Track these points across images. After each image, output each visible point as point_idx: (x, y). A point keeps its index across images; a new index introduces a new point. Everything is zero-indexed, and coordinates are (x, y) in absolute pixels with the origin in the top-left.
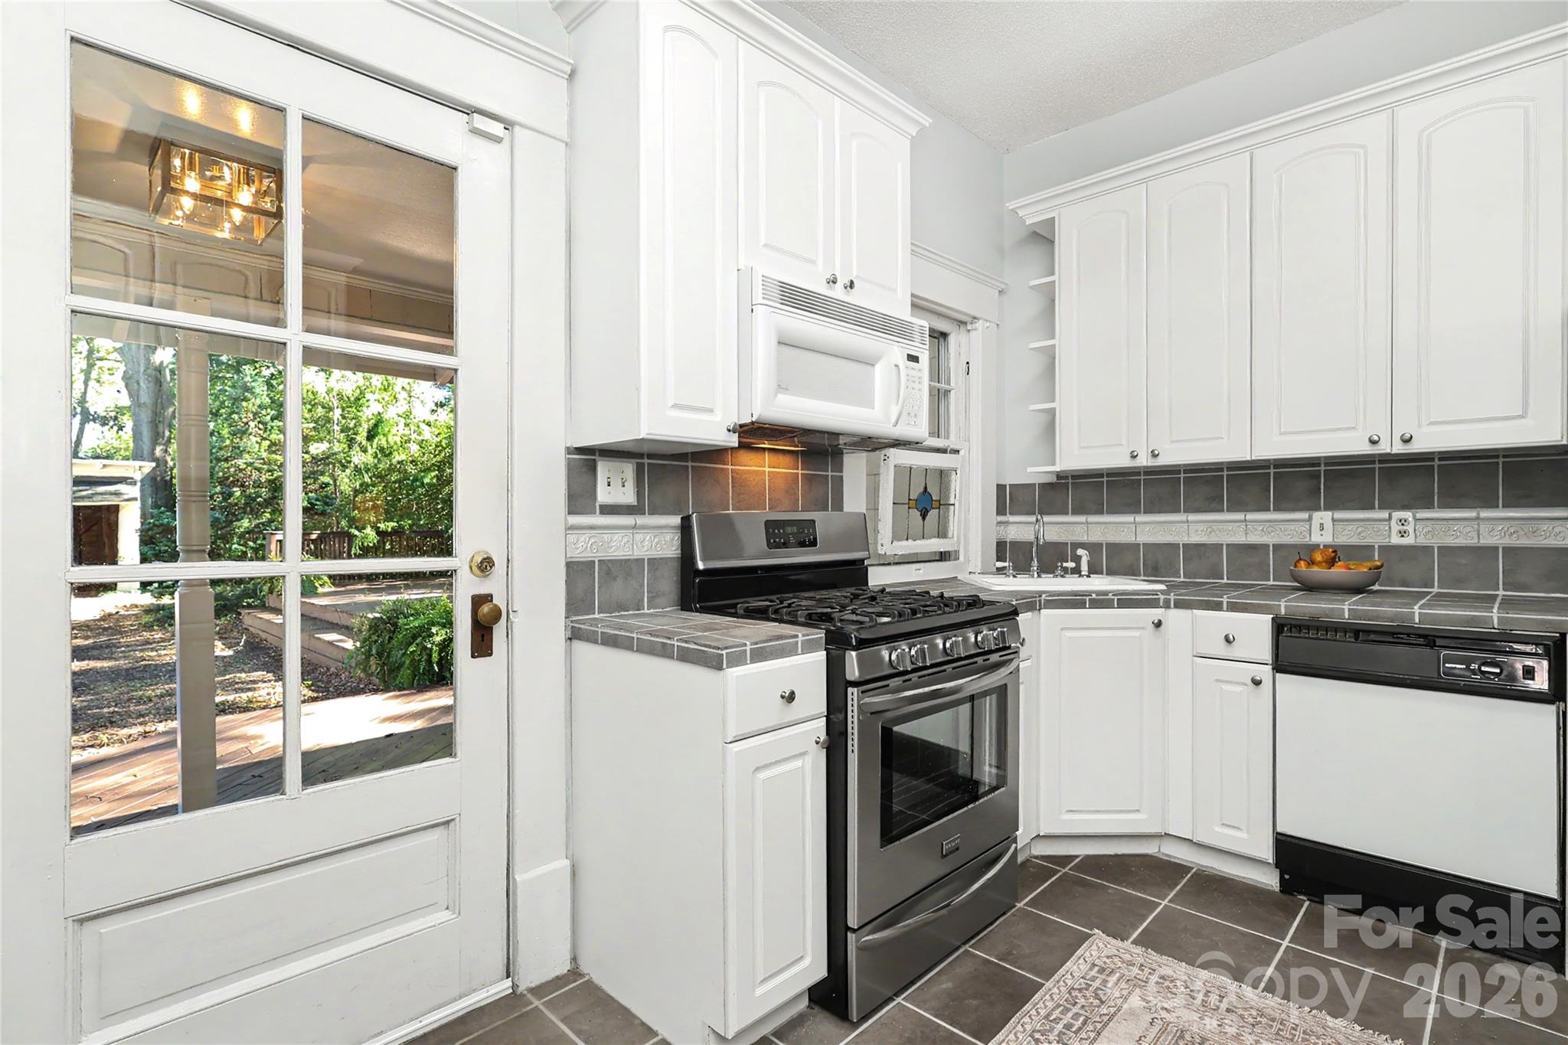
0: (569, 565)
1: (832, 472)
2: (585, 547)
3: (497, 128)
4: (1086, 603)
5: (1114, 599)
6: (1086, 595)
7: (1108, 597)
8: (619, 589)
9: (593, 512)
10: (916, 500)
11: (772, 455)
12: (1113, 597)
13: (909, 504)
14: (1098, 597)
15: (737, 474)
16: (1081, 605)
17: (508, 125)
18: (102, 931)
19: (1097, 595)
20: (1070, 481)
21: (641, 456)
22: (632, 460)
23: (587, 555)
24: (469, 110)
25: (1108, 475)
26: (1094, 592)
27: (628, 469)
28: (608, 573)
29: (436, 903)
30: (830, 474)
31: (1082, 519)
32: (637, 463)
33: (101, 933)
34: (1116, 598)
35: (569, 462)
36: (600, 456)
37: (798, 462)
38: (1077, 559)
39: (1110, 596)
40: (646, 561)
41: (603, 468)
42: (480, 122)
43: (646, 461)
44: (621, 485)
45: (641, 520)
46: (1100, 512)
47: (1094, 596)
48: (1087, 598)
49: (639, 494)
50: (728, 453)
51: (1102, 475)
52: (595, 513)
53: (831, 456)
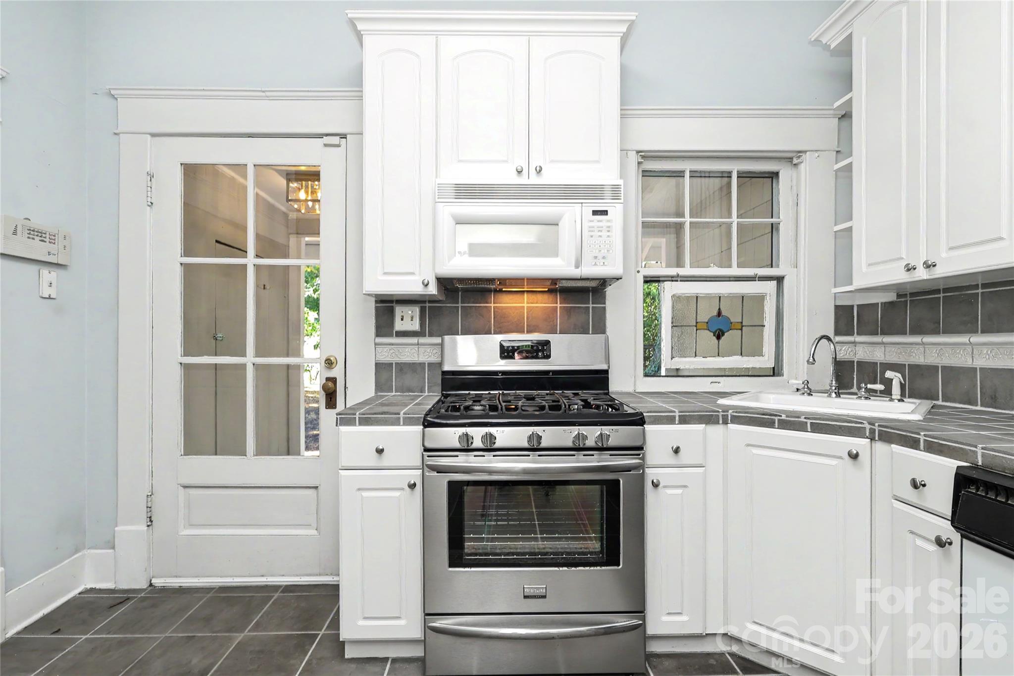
0: (376, 364)
1: (592, 304)
2: (387, 355)
3: (335, 140)
4: (775, 423)
5: (806, 423)
6: (776, 415)
7: (800, 419)
8: (409, 380)
9: (391, 335)
10: (707, 323)
11: (530, 295)
12: (805, 420)
13: (696, 326)
14: (788, 419)
15: (498, 309)
16: (770, 424)
17: (343, 136)
18: (190, 493)
19: (787, 416)
20: (909, 299)
21: (424, 302)
22: (418, 305)
23: (388, 360)
24: (320, 136)
25: (946, 290)
26: (784, 412)
27: (417, 310)
28: (401, 370)
29: (310, 525)
30: (591, 306)
31: (917, 339)
32: (421, 307)
33: (189, 494)
34: (809, 421)
35: (377, 309)
36: (396, 303)
37: (557, 298)
38: (888, 383)
39: (802, 419)
40: (427, 365)
41: (399, 310)
42: (327, 140)
43: (427, 305)
44: (410, 319)
45: (422, 340)
46: (936, 332)
47: (784, 417)
48: (776, 418)
49: (422, 324)
50: (491, 294)
51: (937, 291)
52: (393, 336)
53: (592, 293)
